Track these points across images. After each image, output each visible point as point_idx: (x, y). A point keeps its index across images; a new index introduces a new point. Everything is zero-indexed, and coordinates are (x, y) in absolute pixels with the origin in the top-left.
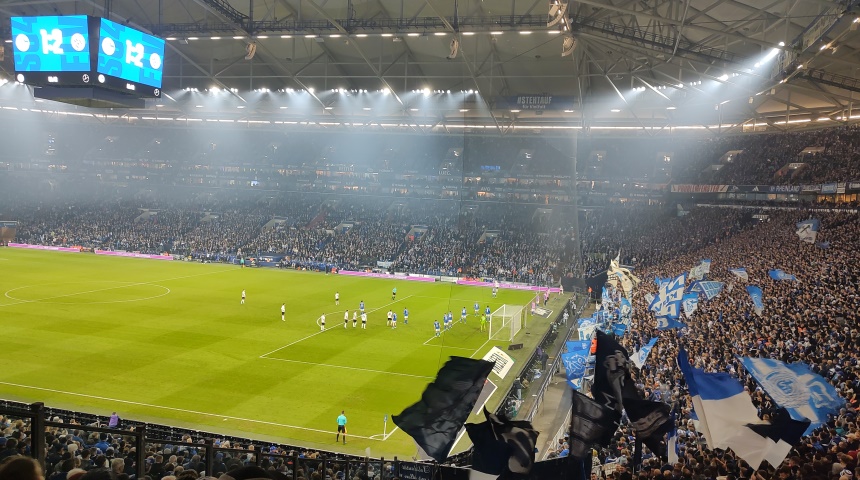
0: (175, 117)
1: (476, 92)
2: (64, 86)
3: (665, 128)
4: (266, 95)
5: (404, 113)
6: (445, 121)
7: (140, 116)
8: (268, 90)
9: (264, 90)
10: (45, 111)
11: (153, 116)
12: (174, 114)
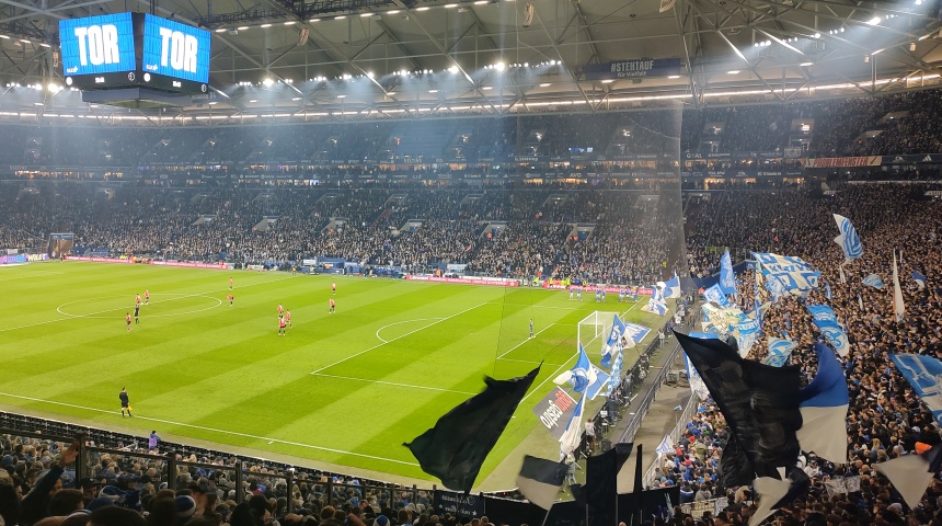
0: (229, 115)
1: (559, 63)
3: (801, 89)
4: (323, 84)
5: (475, 92)
6: (525, 99)
7: (194, 116)
8: (325, 79)
9: (320, 79)
10: (100, 117)
11: (207, 115)
12: (228, 112)
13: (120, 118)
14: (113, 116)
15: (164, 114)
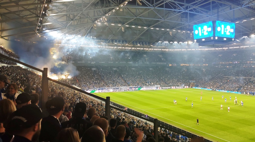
0: (240, 46)
2: (206, 42)
7: (228, 47)
10: (202, 49)
11: (233, 47)
12: (239, 46)
13: (207, 49)
14: (206, 49)
15: (220, 48)
